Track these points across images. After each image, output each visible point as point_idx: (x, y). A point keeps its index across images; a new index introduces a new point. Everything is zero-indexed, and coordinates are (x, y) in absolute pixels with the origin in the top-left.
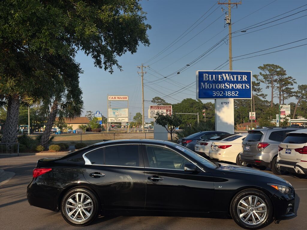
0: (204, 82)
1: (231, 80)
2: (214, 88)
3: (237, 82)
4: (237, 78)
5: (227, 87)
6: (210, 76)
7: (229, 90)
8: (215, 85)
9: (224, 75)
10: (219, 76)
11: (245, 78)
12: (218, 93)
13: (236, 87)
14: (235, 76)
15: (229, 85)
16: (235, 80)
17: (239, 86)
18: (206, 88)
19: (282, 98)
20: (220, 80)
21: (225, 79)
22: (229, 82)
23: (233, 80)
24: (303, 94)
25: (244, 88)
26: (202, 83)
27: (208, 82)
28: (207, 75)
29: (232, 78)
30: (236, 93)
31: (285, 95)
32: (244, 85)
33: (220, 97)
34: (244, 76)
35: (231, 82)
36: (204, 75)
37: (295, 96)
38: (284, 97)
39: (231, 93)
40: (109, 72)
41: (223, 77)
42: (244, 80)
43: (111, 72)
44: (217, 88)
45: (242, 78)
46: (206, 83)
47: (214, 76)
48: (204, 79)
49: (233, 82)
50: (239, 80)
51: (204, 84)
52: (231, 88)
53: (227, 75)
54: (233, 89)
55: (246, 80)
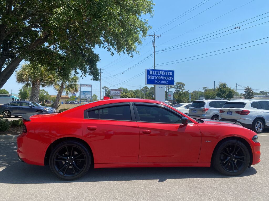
0: (150, 75)
1: (164, 74)
2: (155, 79)
3: (167, 76)
4: (167, 73)
5: (162, 79)
6: (153, 72)
7: (163, 80)
8: (156, 77)
9: (160, 71)
10: (158, 72)
11: (171, 74)
12: (157, 81)
13: (166, 79)
14: (166, 72)
15: (163, 77)
16: (166, 75)
17: (168, 78)
18: (151, 78)
19: (168, 88)
20: (158, 74)
21: (161, 74)
22: (163, 75)
23: (165, 75)
24: (178, 87)
25: (171, 79)
26: (149, 76)
27: (152, 75)
28: (152, 71)
29: (165, 74)
30: (166, 82)
31: (169, 87)
32: (171, 77)
33: (158, 84)
34: (171, 73)
35: (164, 76)
36: (150, 71)
37: (174, 87)
38: (169, 88)
39: (164, 82)
40: (130, 57)
41: (160, 73)
42: (171, 75)
43: (132, 57)
44: (157, 79)
45: (170, 74)
46: (151, 76)
47: (155, 72)
48: (150, 74)
49: (165, 76)
50: (168, 75)
51: (150, 76)
52: (164, 79)
53: (162, 72)
54: (165, 80)
55: (172, 75)
